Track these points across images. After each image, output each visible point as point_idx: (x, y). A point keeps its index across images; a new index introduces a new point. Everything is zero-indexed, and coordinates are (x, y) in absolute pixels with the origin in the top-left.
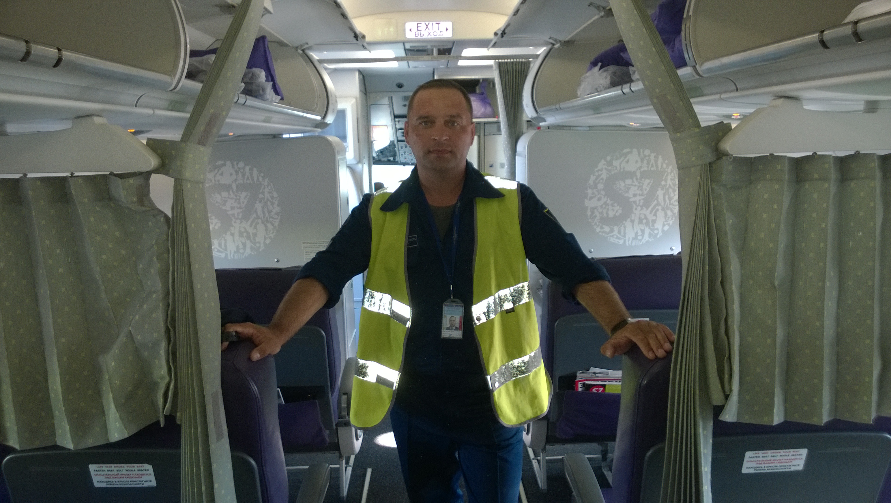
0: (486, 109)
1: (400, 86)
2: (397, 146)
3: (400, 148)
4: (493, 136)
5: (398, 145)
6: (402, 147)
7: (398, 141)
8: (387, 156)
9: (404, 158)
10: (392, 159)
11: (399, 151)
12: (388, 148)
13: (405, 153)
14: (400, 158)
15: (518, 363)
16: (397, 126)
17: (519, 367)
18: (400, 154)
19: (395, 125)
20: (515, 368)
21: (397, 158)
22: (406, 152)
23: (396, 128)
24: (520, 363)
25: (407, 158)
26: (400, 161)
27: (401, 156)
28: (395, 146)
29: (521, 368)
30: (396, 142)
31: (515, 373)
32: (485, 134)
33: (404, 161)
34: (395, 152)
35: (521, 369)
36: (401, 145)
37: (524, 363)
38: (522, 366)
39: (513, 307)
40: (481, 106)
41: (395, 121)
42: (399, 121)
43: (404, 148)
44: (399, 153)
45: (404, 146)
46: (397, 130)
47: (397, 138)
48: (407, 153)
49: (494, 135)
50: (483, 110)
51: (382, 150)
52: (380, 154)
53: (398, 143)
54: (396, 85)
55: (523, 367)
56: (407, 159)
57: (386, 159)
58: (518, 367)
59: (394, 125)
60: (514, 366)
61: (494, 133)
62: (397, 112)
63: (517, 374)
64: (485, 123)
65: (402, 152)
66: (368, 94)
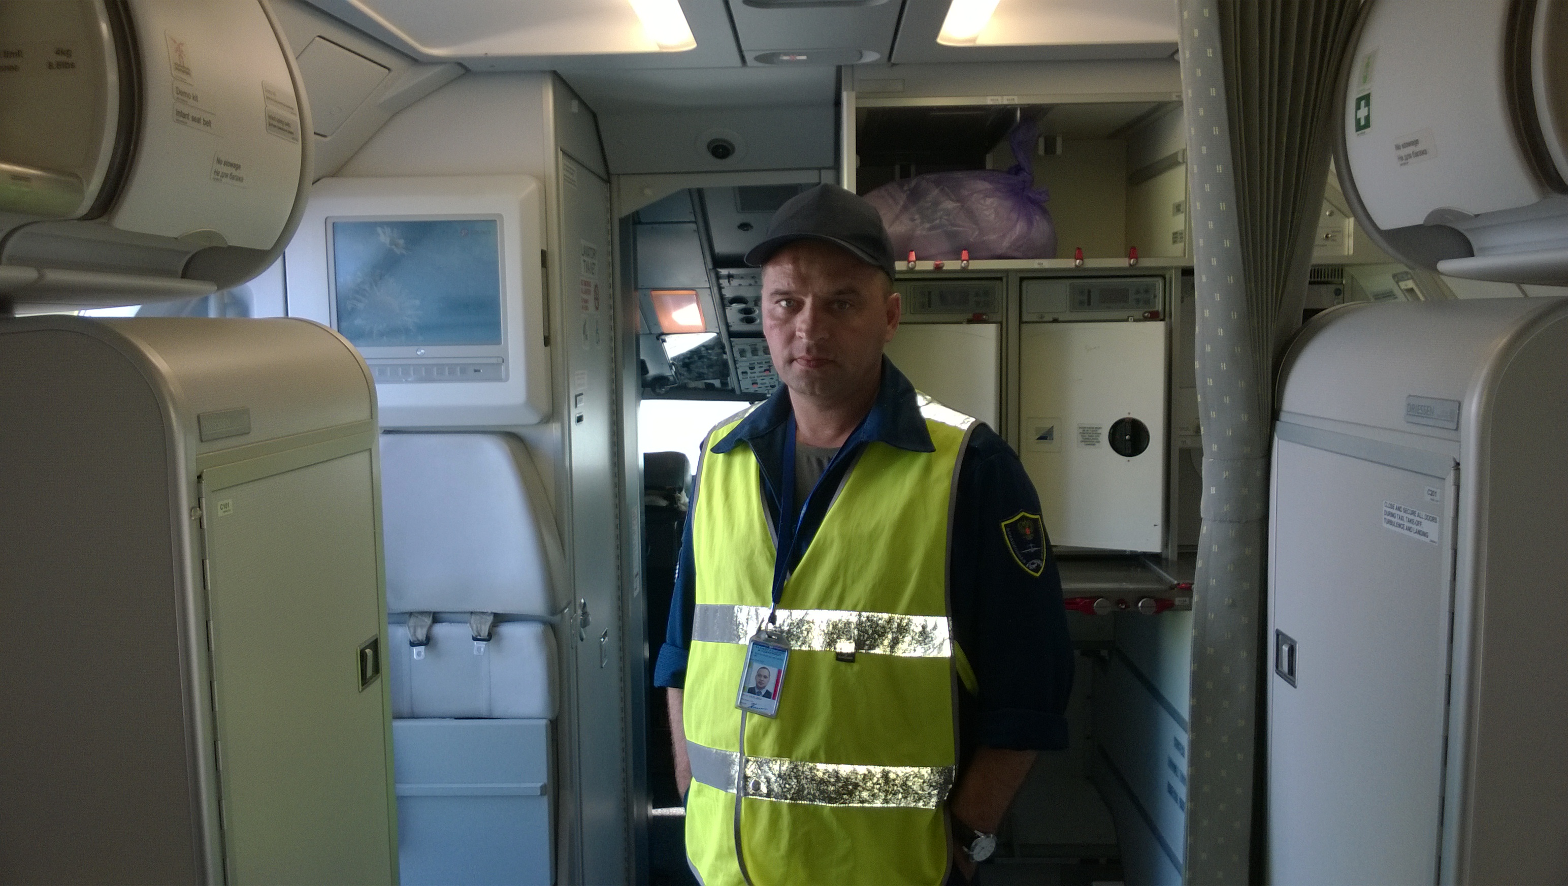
0: (1030, 222)
1: (721, 150)
2: (727, 350)
3: (737, 355)
4: (1054, 325)
5: (732, 347)
6: (742, 353)
7: (732, 335)
8: (701, 377)
9: (749, 381)
10: (717, 383)
11: (735, 362)
12: (704, 353)
13: (752, 368)
14: (739, 380)
15: (824, 774)
16: (724, 292)
17: (824, 782)
18: (739, 372)
19: (720, 288)
20: (814, 780)
21: (732, 381)
22: (757, 366)
23: (722, 297)
24: (827, 774)
25: (759, 381)
26: (741, 390)
27: (740, 377)
28: (723, 347)
29: (826, 785)
30: (725, 340)
31: (812, 792)
32: (1025, 319)
33: (752, 389)
34: (725, 363)
35: (826, 787)
36: (741, 347)
37: (837, 777)
38: (829, 782)
39: (855, 653)
40: (1014, 216)
41: (718, 277)
42: (730, 277)
43: (749, 354)
44: (736, 368)
45: (748, 348)
46: (726, 302)
47: (728, 326)
48: (757, 370)
49: (1055, 321)
50: (1020, 228)
51: (687, 361)
52: (683, 371)
53: (731, 342)
54: (708, 147)
55: (833, 785)
56: (759, 386)
57: (700, 384)
58: (822, 781)
59: (715, 290)
60: (814, 776)
61: (1056, 316)
62: (722, 247)
63: (814, 795)
64: (1025, 277)
65: (743, 365)
66: (614, 179)
